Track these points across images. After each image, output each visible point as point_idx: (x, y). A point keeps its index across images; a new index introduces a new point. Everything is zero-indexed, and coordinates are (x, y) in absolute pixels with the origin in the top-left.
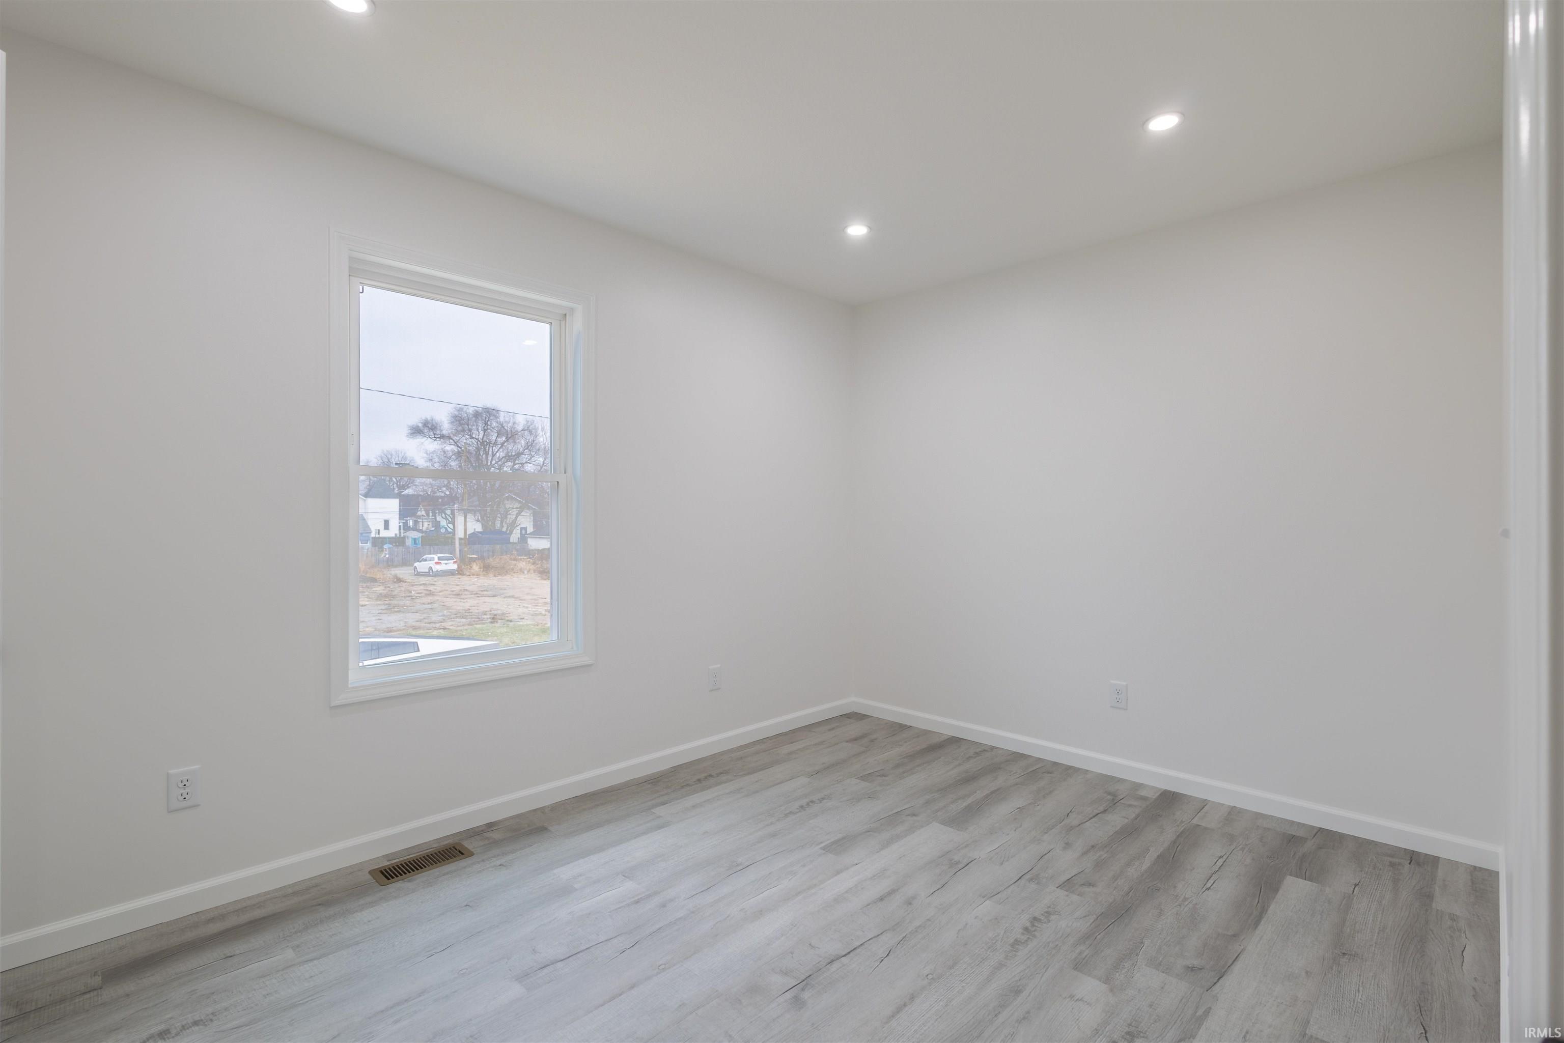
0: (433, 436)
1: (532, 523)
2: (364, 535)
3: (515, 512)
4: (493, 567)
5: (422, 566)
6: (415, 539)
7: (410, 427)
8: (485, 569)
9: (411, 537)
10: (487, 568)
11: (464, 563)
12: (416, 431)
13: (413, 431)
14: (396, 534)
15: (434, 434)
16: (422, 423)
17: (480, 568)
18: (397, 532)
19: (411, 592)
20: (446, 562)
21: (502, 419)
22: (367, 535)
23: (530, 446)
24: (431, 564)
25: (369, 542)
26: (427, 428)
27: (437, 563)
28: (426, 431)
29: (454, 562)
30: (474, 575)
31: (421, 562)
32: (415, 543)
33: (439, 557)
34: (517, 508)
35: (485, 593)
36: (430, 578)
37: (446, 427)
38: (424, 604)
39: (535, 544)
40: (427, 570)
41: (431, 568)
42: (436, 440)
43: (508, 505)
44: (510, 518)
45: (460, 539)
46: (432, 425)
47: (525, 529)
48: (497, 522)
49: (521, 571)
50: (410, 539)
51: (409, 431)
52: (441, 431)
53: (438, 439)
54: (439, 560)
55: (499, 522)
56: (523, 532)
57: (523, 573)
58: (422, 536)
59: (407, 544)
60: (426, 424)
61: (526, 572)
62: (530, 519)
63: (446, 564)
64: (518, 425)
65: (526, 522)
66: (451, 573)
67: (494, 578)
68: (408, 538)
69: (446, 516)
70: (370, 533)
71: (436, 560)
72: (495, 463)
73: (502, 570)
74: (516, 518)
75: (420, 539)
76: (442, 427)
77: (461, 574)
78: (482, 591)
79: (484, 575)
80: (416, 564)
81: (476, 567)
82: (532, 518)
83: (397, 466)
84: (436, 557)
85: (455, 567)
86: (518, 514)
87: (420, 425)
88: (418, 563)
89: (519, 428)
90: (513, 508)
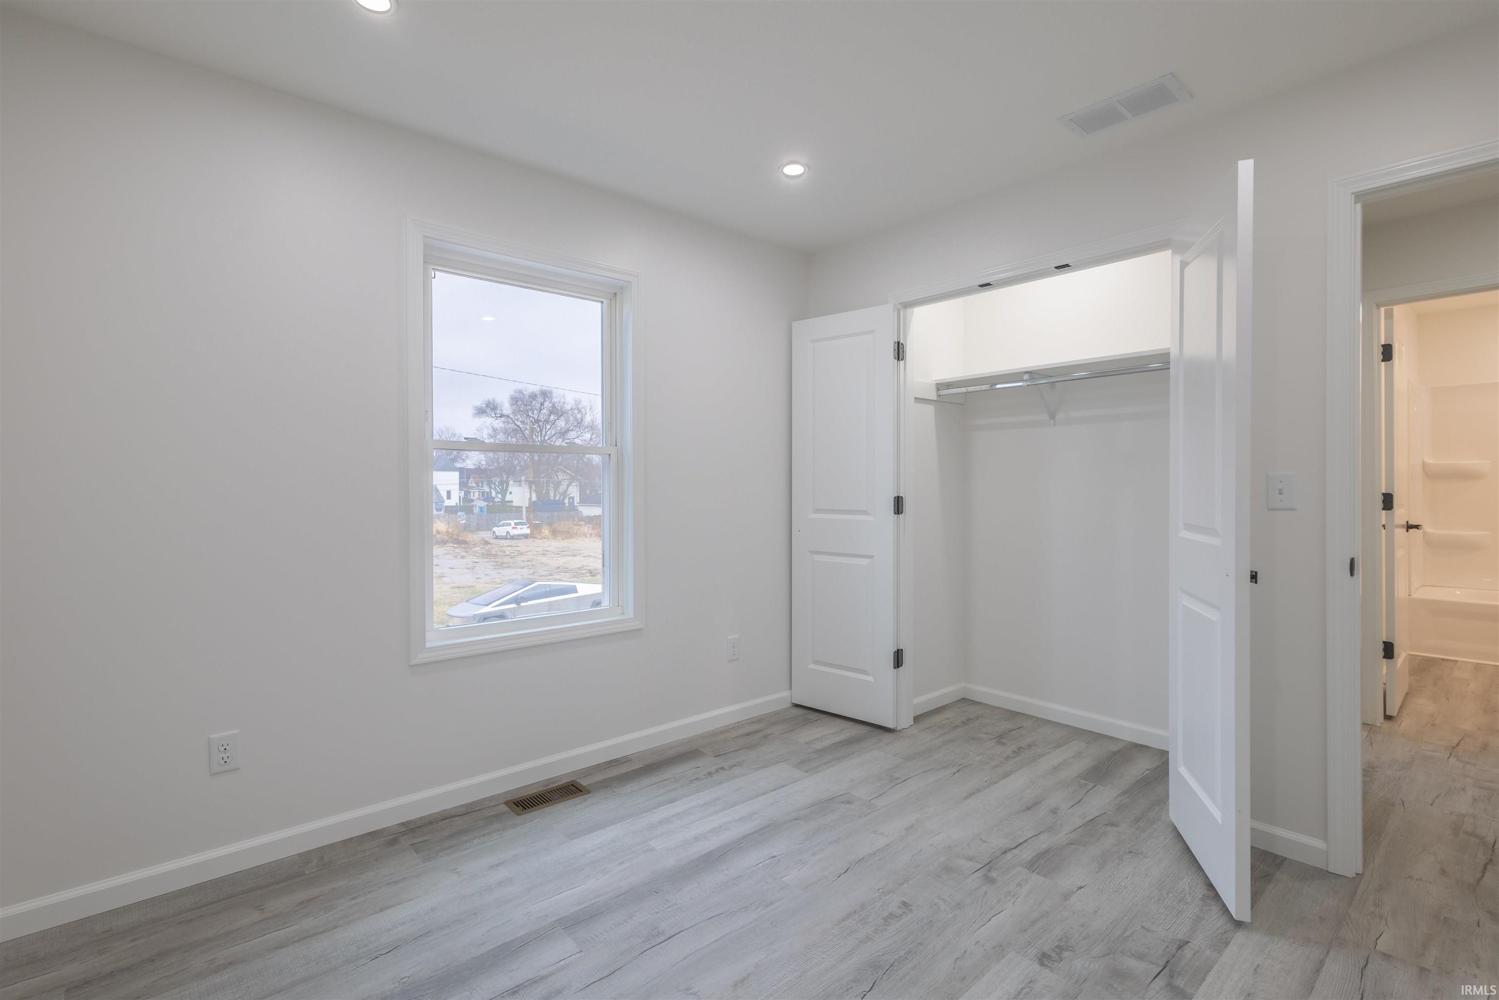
0: (494, 416)
1: (578, 493)
2: (439, 504)
3: (566, 483)
4: (560, 531)
5: (500, 531)
6: (481, 508)
7: (475, 408)
8: (553, 533)
9: (478, 506)
10: (555, 533)
11: (535, 528)
12: (480, 412)
13: (478, 412)
14: (457, 504)
15: (495, 414)
16: (485, 404)
17: (550, 533)
18: (458, 502)
19: (505, 552)
20: (521, 527)
21: (554, 400)
22: (441, 503)
23: (579, 423)
24: (509, 529)
25: (442, 510)
26: (489, 408)
27: (513, 528)
28: (488, 411)
29: (528, 527)
30: (544, 538)
31: (499, 527)
32: (481, 511)
33: (515, 523)
34: (568, 479)
35: (564, 553)
36: (507, 541)
37: (507, 409)
38: (524, 561)
39: (588, 511)
40: (505, 534)
41: (508, 533)
42: (497, 419)
43: (561, 477)
44: (562, 488)
45: (526, 507)
46: (494, 406)
47: (573, 498)
48: (550, 492)
49: (585, 535)
50: (477, 507)
51: (474, 411)
52: (502, 410)
53: (498, 418)
54: (515, 525)
55: (553, 492)
56: (571, 500)
57: (586, 536)
58: (487, 505)
59: (475, 511)
60: (488, 404)
61: (588, 536)
62: (577, 488)
63: (521, 528)
64: (568, 405)
65: (574, 492)
66: (526, 536)
67: (563, 541)
68: (475, 507)
69: (495, 487)
70: (444, 502)
71: (513, 525)
72: (548, 439)
73: (569, 535)
74: (567, 488)
75: (486, 508)
76: (503, 407)
77: (534, 538)
78: (562, 551)
79: (553, 539)
80: (495, 529)
81: (546, 531)
82: (578, 487)
83: (466, 440)
84: (512, 523)
85: (528, 531)
86: (568, 486)
87: (484, 406)
88: (496, 528)
89: (568, 407)
90: (565, 480)
